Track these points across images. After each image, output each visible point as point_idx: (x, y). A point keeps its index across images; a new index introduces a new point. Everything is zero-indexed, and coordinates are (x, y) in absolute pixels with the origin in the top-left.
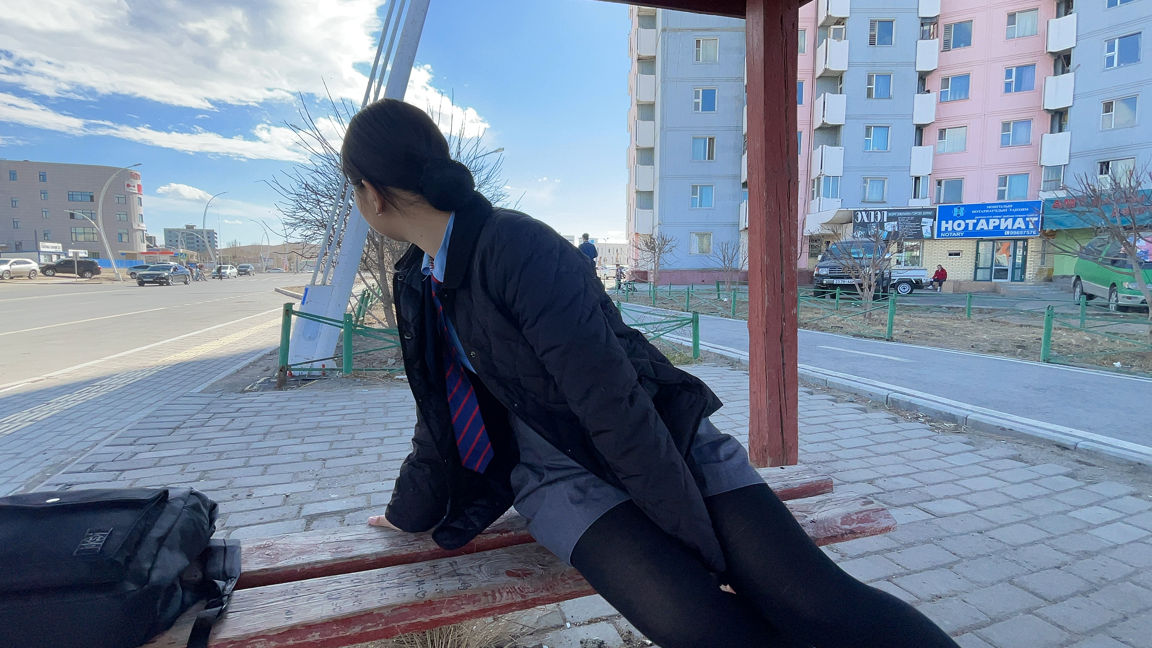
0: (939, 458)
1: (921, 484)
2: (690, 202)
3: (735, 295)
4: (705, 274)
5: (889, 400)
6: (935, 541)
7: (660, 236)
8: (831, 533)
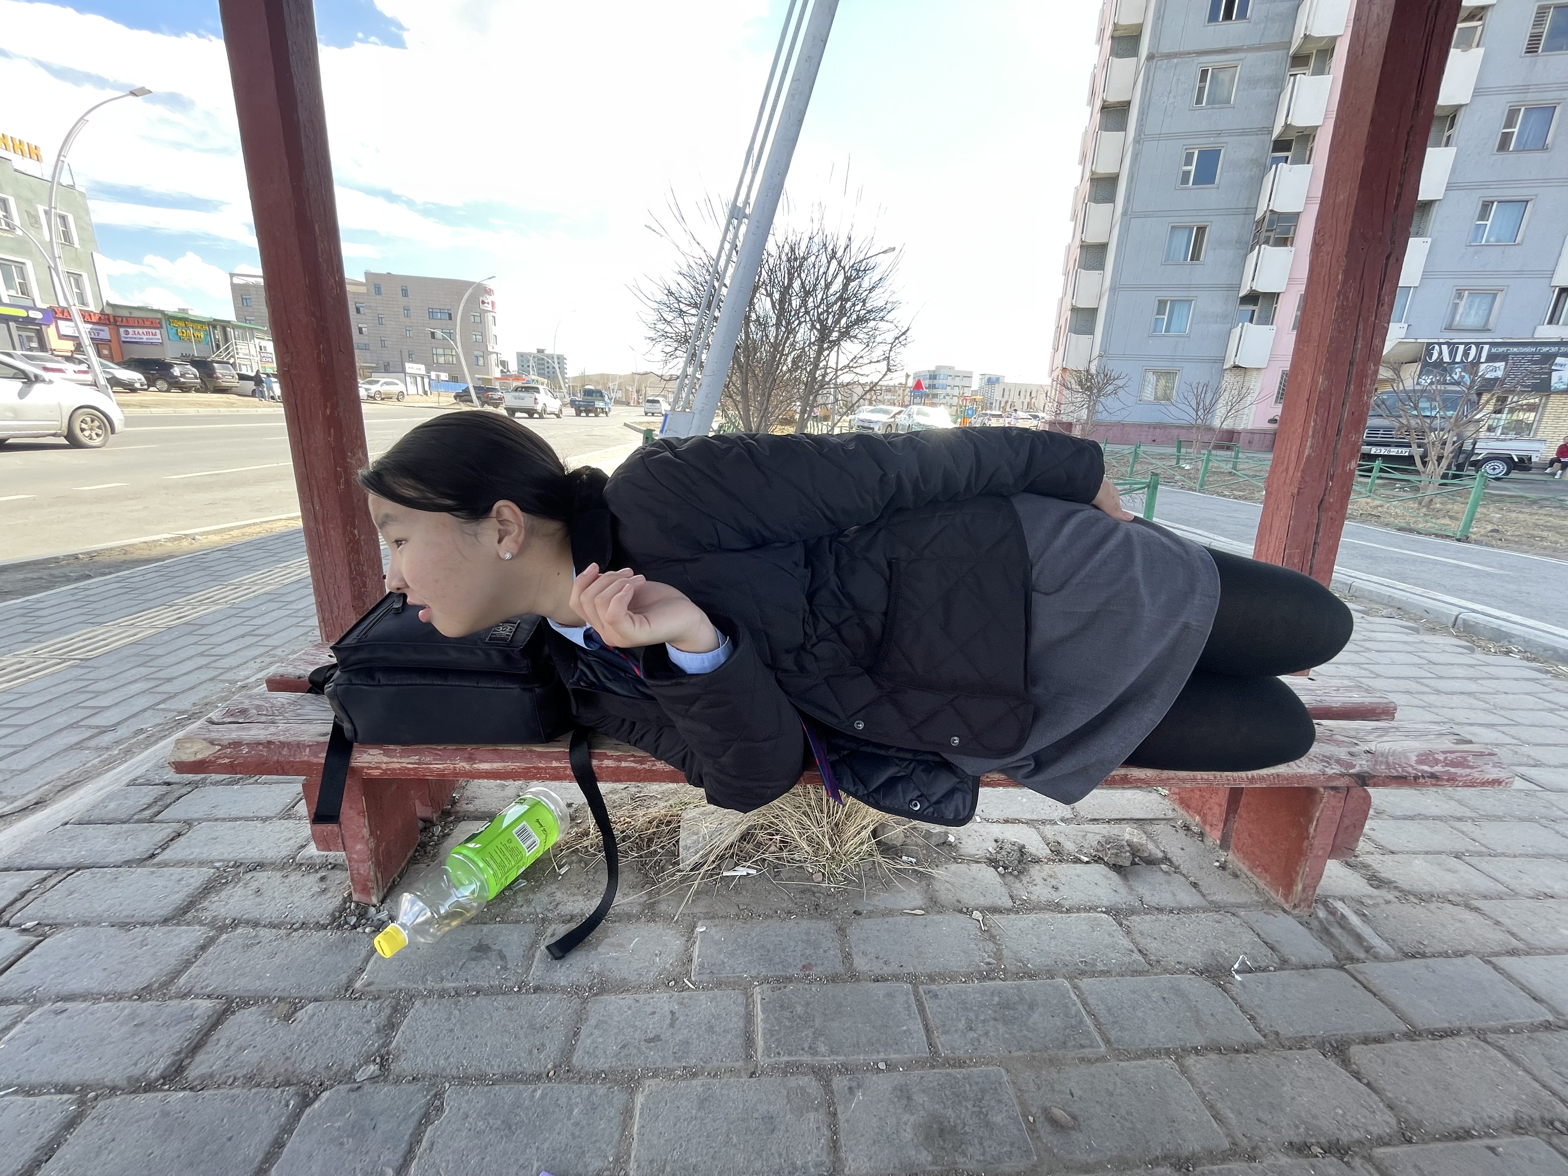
0: (1551, 711)
1: (1515, 741)
2: (1152, 325)
3: (1208, 460)
4: (1158, 430)
5: (1459, 621)
6: (1543, 821)
7: (1101, 371)
8: (1397, 771)
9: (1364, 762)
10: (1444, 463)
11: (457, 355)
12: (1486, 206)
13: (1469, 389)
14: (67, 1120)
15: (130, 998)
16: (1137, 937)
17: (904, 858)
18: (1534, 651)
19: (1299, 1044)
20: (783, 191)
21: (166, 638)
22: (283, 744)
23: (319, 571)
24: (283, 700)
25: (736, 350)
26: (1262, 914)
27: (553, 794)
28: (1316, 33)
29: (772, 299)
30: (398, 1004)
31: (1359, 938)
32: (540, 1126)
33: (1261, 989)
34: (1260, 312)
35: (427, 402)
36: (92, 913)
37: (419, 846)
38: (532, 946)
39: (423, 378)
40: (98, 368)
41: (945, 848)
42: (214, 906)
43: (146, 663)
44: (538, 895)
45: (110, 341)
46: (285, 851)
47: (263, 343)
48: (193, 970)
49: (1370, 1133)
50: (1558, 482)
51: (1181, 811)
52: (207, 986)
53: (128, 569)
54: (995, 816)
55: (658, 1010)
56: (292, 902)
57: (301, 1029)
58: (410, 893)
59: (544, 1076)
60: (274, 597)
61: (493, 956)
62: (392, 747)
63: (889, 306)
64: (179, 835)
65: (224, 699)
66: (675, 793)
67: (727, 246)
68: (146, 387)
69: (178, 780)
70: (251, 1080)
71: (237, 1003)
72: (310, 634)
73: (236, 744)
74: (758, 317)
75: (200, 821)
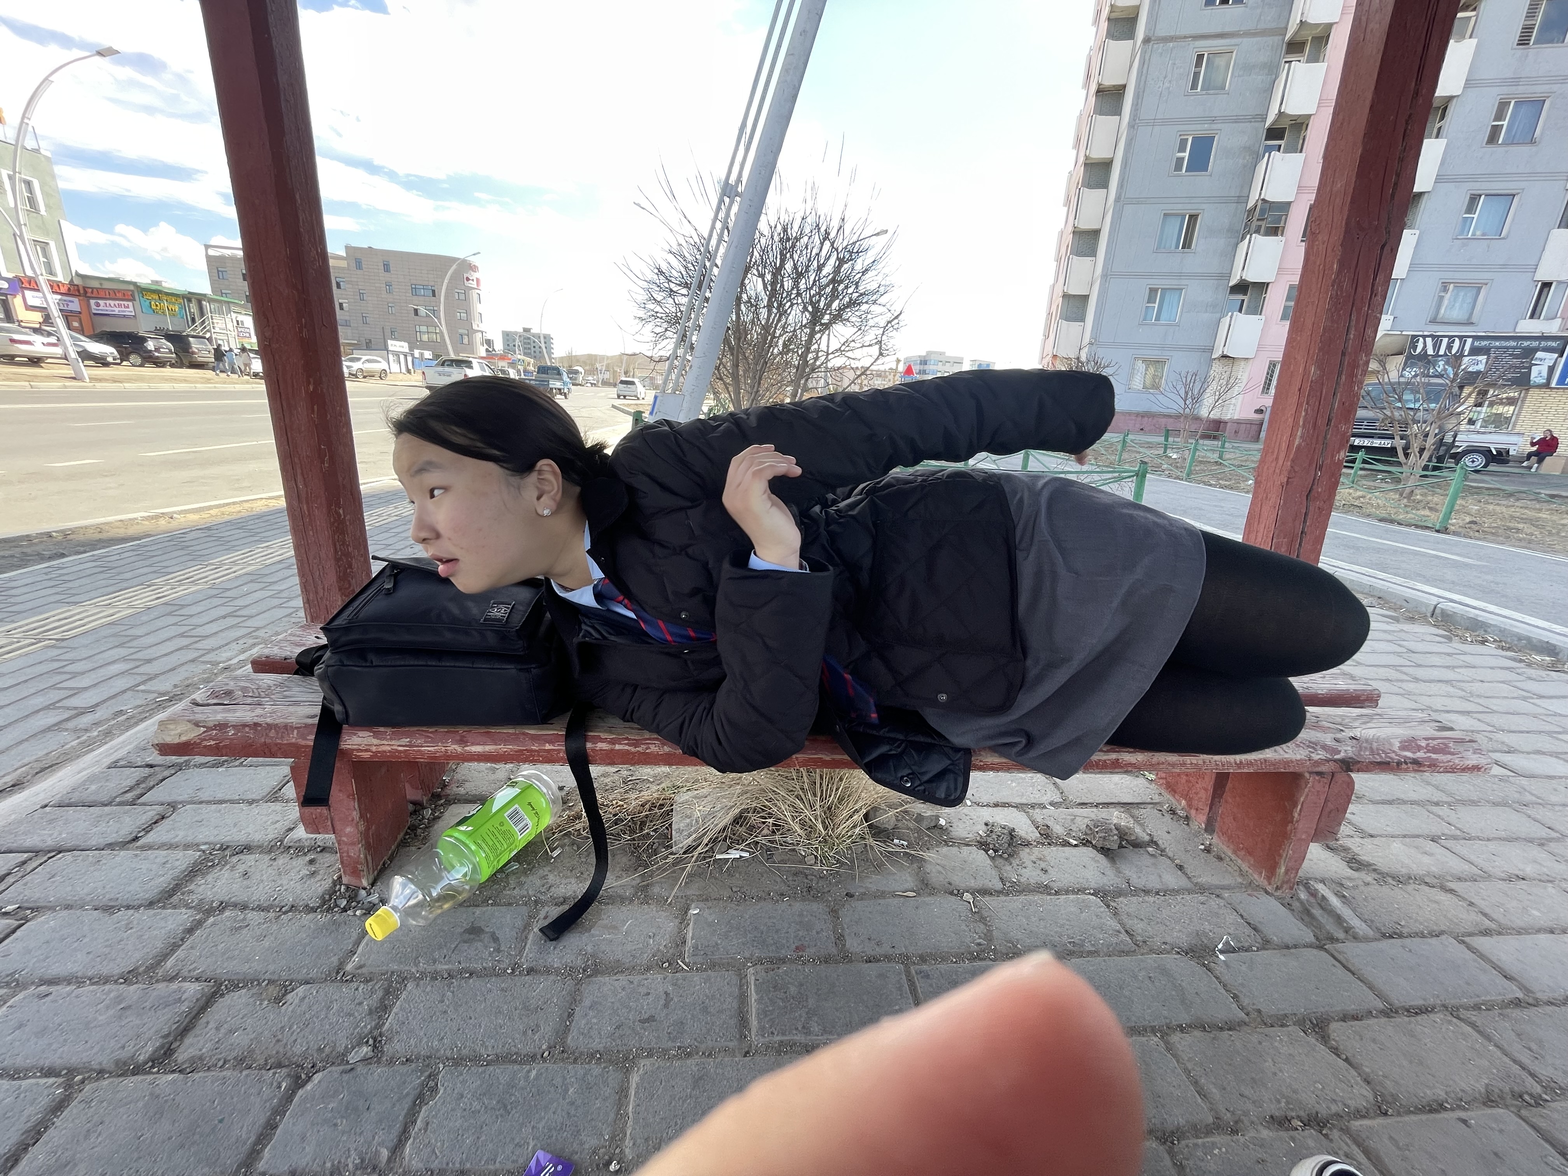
2: (1143, 313)
3: (1196, 449)
4: (1146, 419)
5: (1437, 611)
6: (1516, 805)
7: (1092, 359)
8: (1381, 757)
9: (1349, 748)
10: (1426, 455)
11: (441, 333)
12: (1474, 199)
13: (1452, 382)
14: (54, 1104)
15: (116, 982)
16: (1124, 917)
17: (896, 841)
18: (1509, 640)
19: (1281, 1021)
20: (776, 170)
21: (145, 618)
22: (270, 726)
23: (303, 551)
24: (269, 682)
25: (727, 331)
26: (1245, 895)
27: (545, 777)
28: (1311, 21)
29: (763, 281)
30: (390, 986)
31: (1339, 919)
32: (535, 1106)
33: (1244, 968)
34: (1249, 302)
35: (410, 380)
36: (74, 896)
37: (409, 828)
38: (525, 928)
39: (406, 356)
40: (68, 342)
41: (936, 831)
42: (201, 889)
43: (124, 643)
44: (530, 878)
45: (80, 313)
46: (273, 834)
47: (241, 318)
48: (180, 953)
49: (1348, 1107)
50: (1535, 475)
51: (1167, 796)
52: (194, 969)
53: (104, 547)
54: (984, 800)
55: (652, 991)
56: (281, 885)
57: (292, 1012)
58: (402, 876)
59: (539, 1056)
60: (255, 577)
61: (486, 938)
62: (382, 729)
63: (882, 289)
64: (163, 818)
65: (207, 681)
66: (667, 776)
67: (719, 225)
68: (119, 361)
69: (161, 763)
70: (242, 1062)
71: (226, 986)
72: (294, 615)
73: (222, 726)
74: (750, 298)
75: (184, 803)
